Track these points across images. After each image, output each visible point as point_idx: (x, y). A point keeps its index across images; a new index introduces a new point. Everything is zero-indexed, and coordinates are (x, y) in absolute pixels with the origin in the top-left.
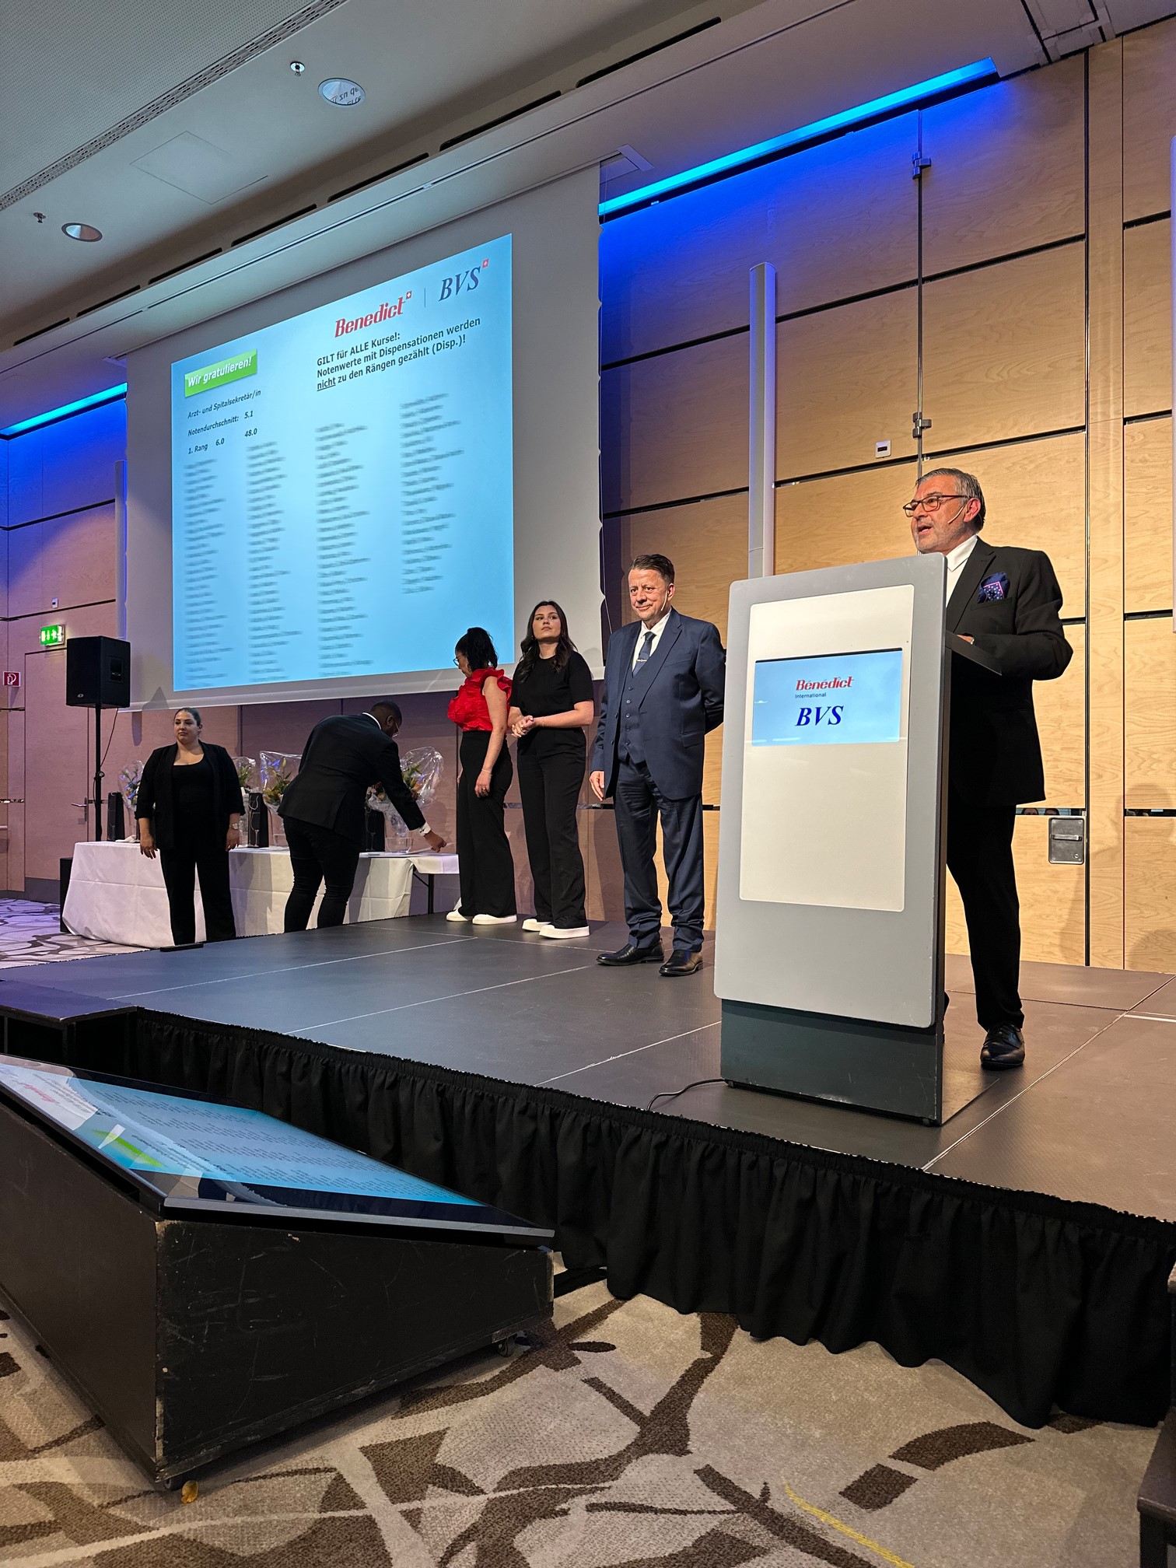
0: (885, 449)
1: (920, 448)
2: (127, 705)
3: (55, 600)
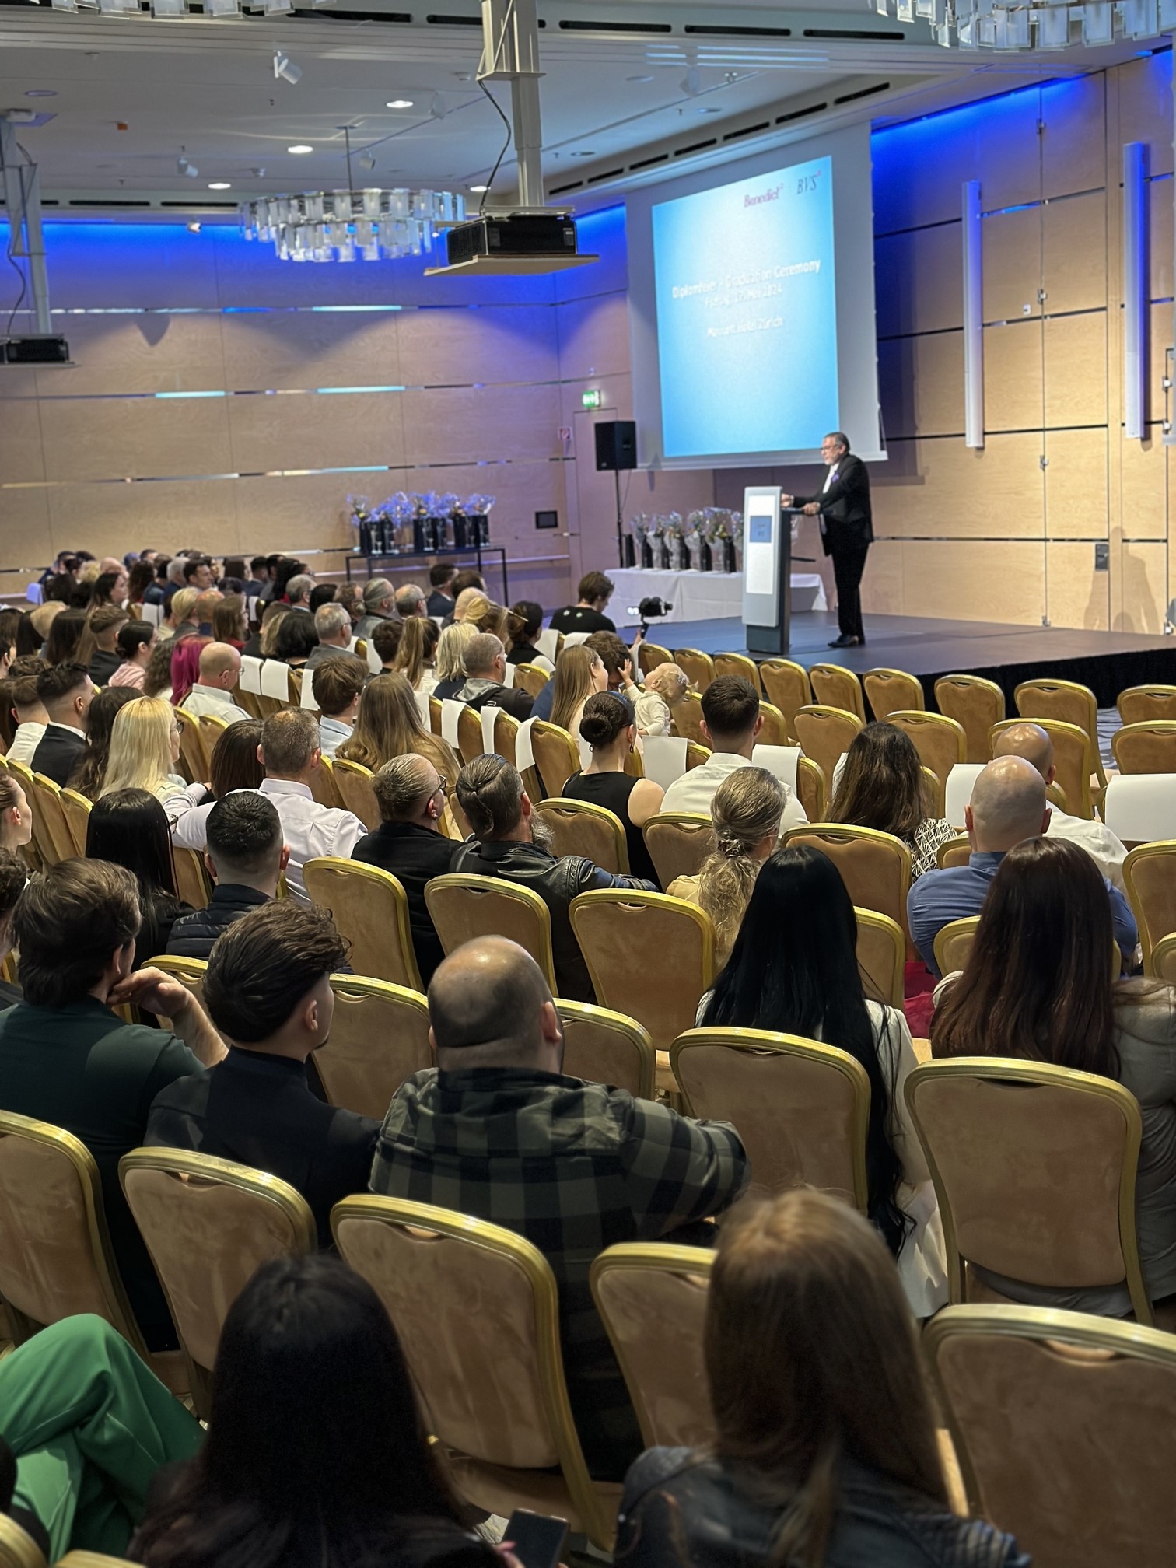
0: (1026, 310)
1: (1043, 311)
2: (634, 466)
3: (592, 369)
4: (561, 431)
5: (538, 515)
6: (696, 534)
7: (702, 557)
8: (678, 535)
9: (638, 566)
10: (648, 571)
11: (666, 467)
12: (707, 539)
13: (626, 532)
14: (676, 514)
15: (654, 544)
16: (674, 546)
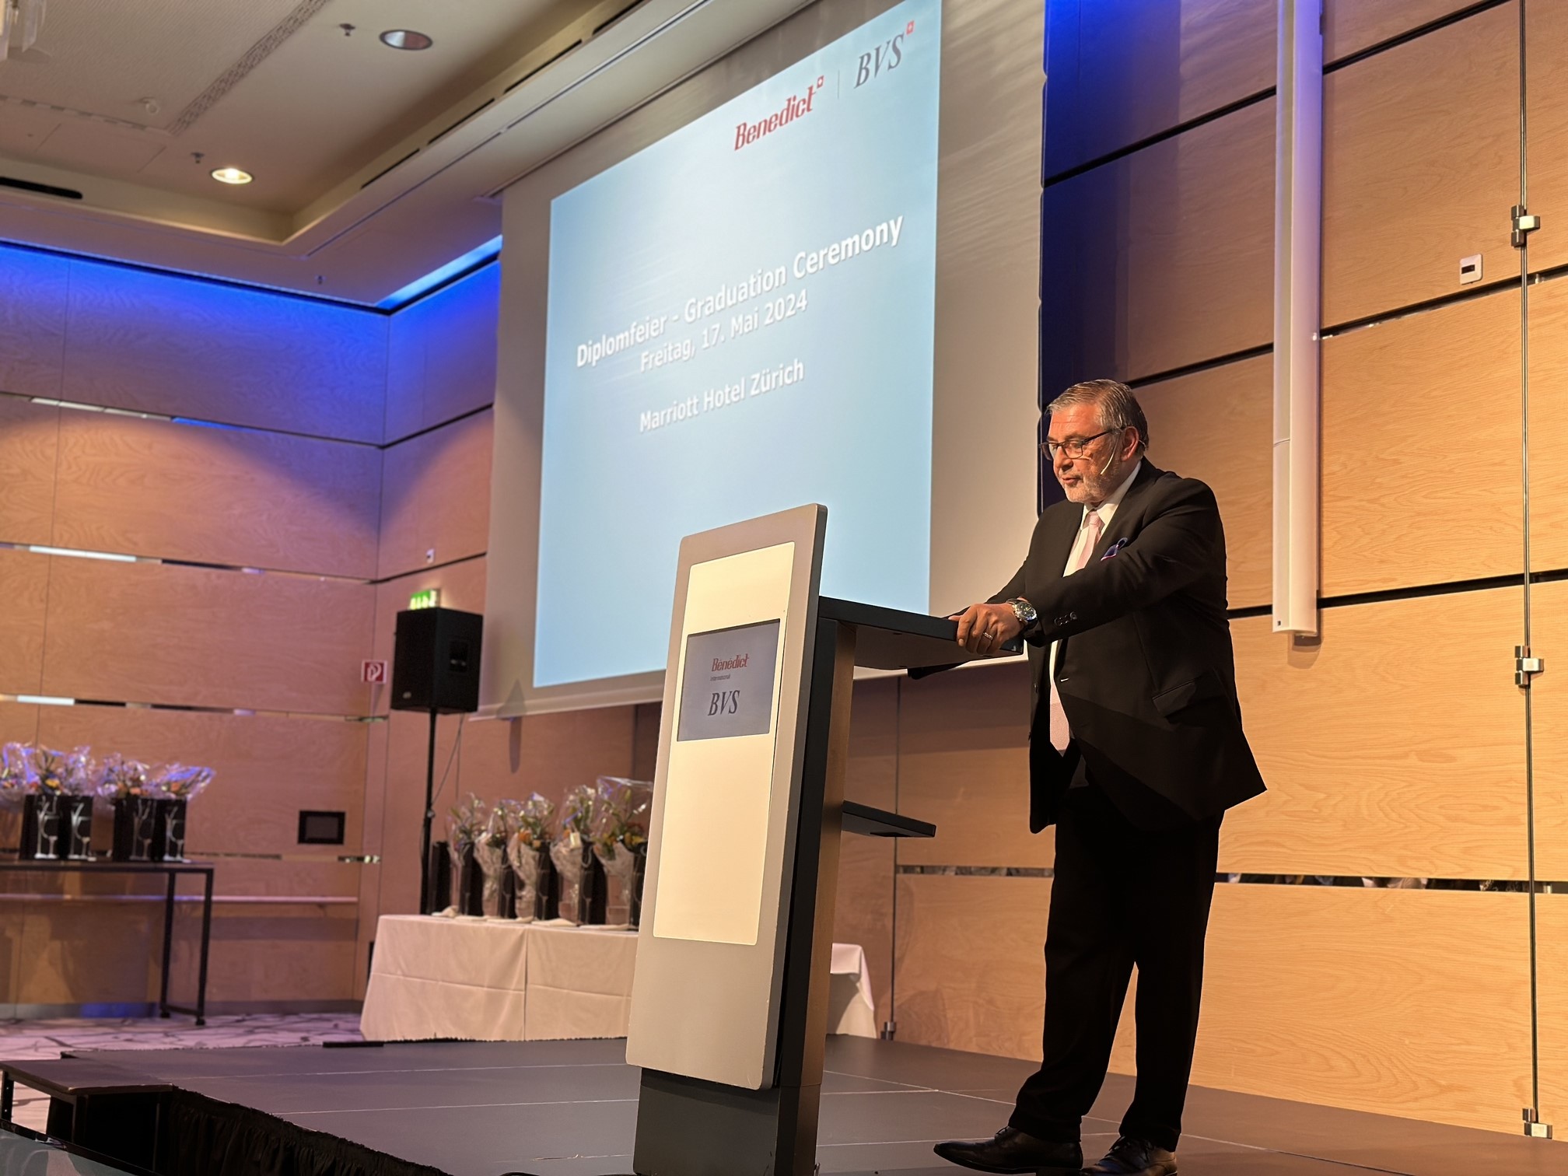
1: (1524, 262)
3: (430, 552)
4: (367, 665)
5: (304, 816)
6: (575, 840)
7: (584, 892)
8: (537, 843)
9: (448, 911)
10: (467, 920)
11: (533, 708)
12: (598, 848)
13: (436, 837)
14: (538, 798)
15: (489, 861)
16: (525, 864)
